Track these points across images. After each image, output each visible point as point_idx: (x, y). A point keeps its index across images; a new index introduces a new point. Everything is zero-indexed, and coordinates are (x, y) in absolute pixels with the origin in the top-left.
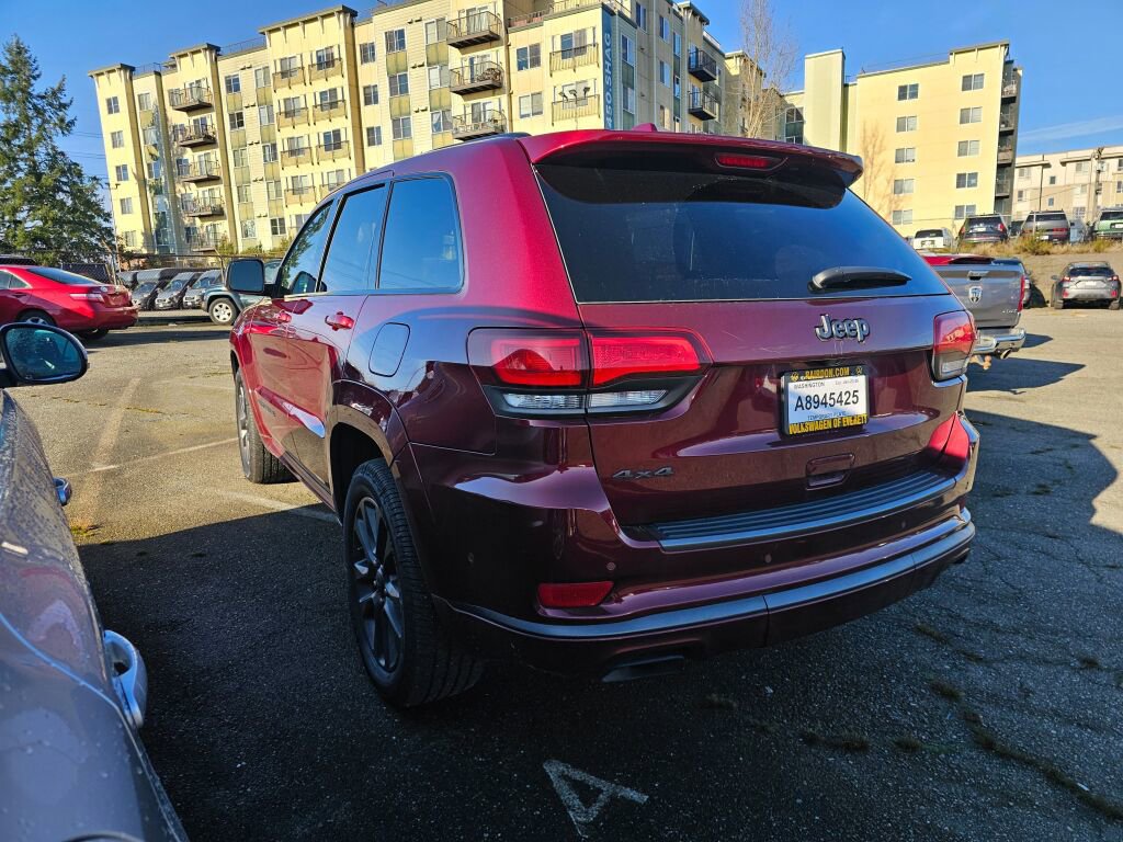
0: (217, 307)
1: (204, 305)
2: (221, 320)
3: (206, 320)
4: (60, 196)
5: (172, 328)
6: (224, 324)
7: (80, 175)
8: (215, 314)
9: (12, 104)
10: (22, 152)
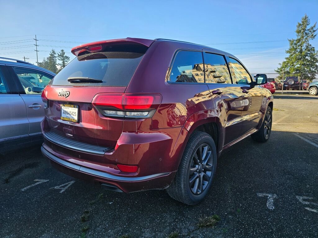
0: (312, 89)
1: (308, 89)
2: (312, 94)
3: (308, 93)
4: (307, 57)
5: (297, 95)
6: (313, 95)
7: (314, 51)
8: (311, 92)
9: (300, 34)
10: (299, 46)
